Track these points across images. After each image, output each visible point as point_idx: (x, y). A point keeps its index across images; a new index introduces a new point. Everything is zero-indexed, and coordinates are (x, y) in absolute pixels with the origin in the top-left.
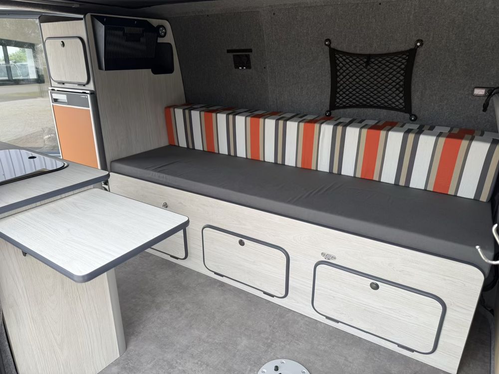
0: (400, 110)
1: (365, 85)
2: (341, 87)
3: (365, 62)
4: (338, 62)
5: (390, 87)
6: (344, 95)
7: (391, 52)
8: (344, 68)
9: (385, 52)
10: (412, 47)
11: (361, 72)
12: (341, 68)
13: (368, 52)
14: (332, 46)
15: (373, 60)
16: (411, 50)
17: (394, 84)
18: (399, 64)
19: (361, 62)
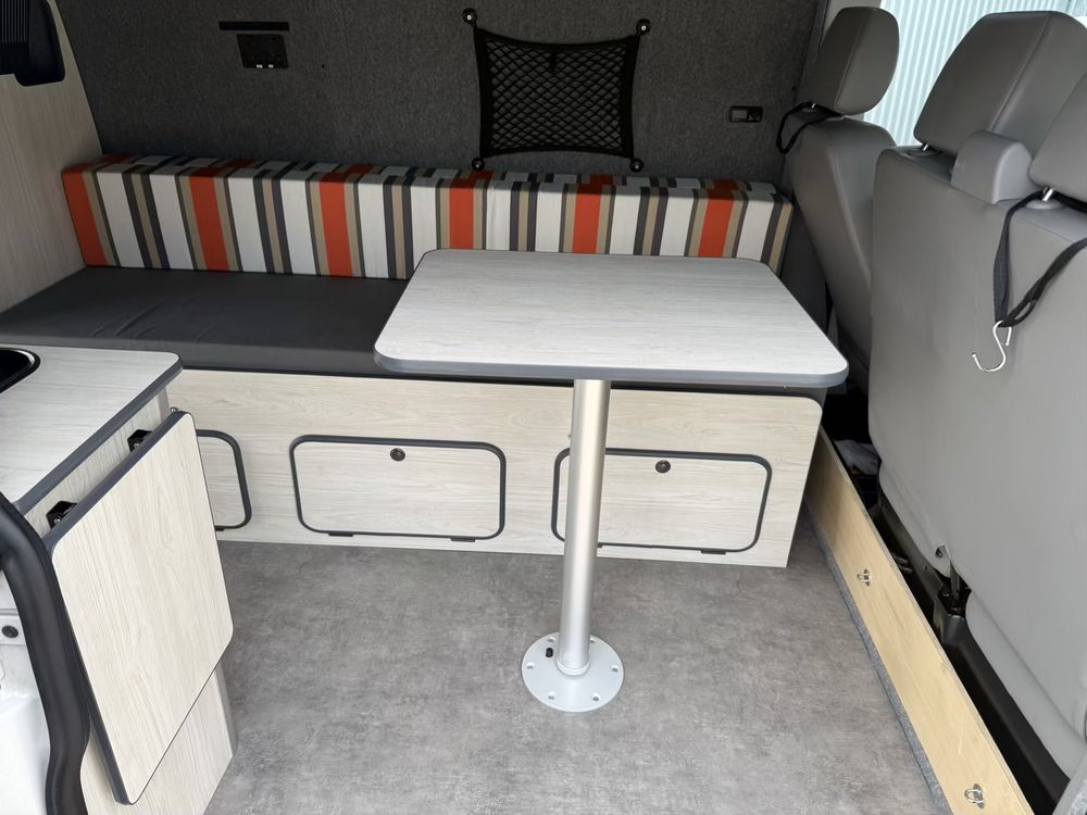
0: (614, 152)
1: (548, 105)
2: (502, 110)
3: (547, 60)
4: (492, 57)
5: (596, 108)
6: (508, 126)
7: (595, 40)
8: (507, 71)
9: (583, 40)
10: (632, 32)
11: (540, 79)
12: (500, 70)
13: (552, 41)
14: (479, 24)
15: (562, 55)
16: (630, 38)
17: (602, 102)
18: (611, 64)
19: (540, 59)
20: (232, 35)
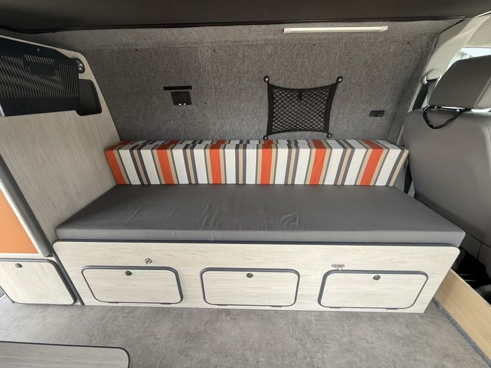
0: (321, 131)
2: (277, 117)
3: (297, 96)
4: (275, 96)
6: (279, 123)
7: (318, 86)
8: (280, 101)
9: (313, 87)
10: (335, 82)
12: (277, 101)
13: (300, 88)
14: (270, 82)
15: (303, 94)
16: (333, 85)
18: (324, 96)
19: (294, 96)
20: (169, 92)
